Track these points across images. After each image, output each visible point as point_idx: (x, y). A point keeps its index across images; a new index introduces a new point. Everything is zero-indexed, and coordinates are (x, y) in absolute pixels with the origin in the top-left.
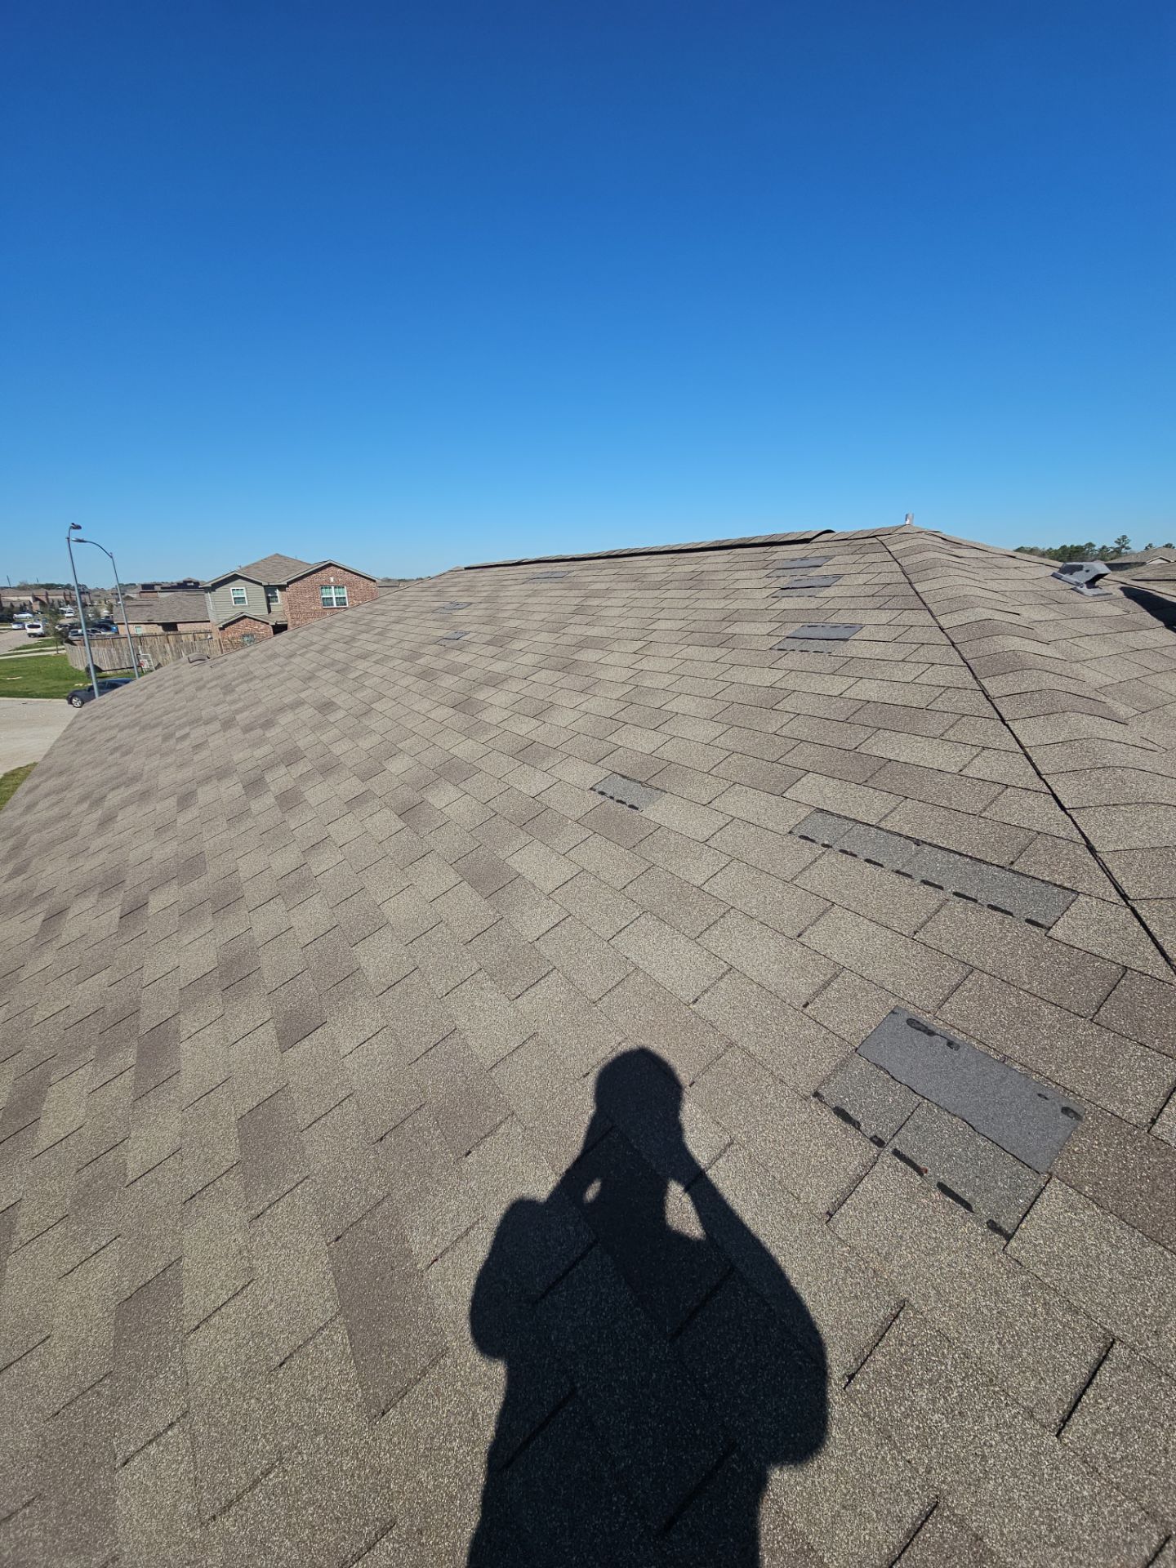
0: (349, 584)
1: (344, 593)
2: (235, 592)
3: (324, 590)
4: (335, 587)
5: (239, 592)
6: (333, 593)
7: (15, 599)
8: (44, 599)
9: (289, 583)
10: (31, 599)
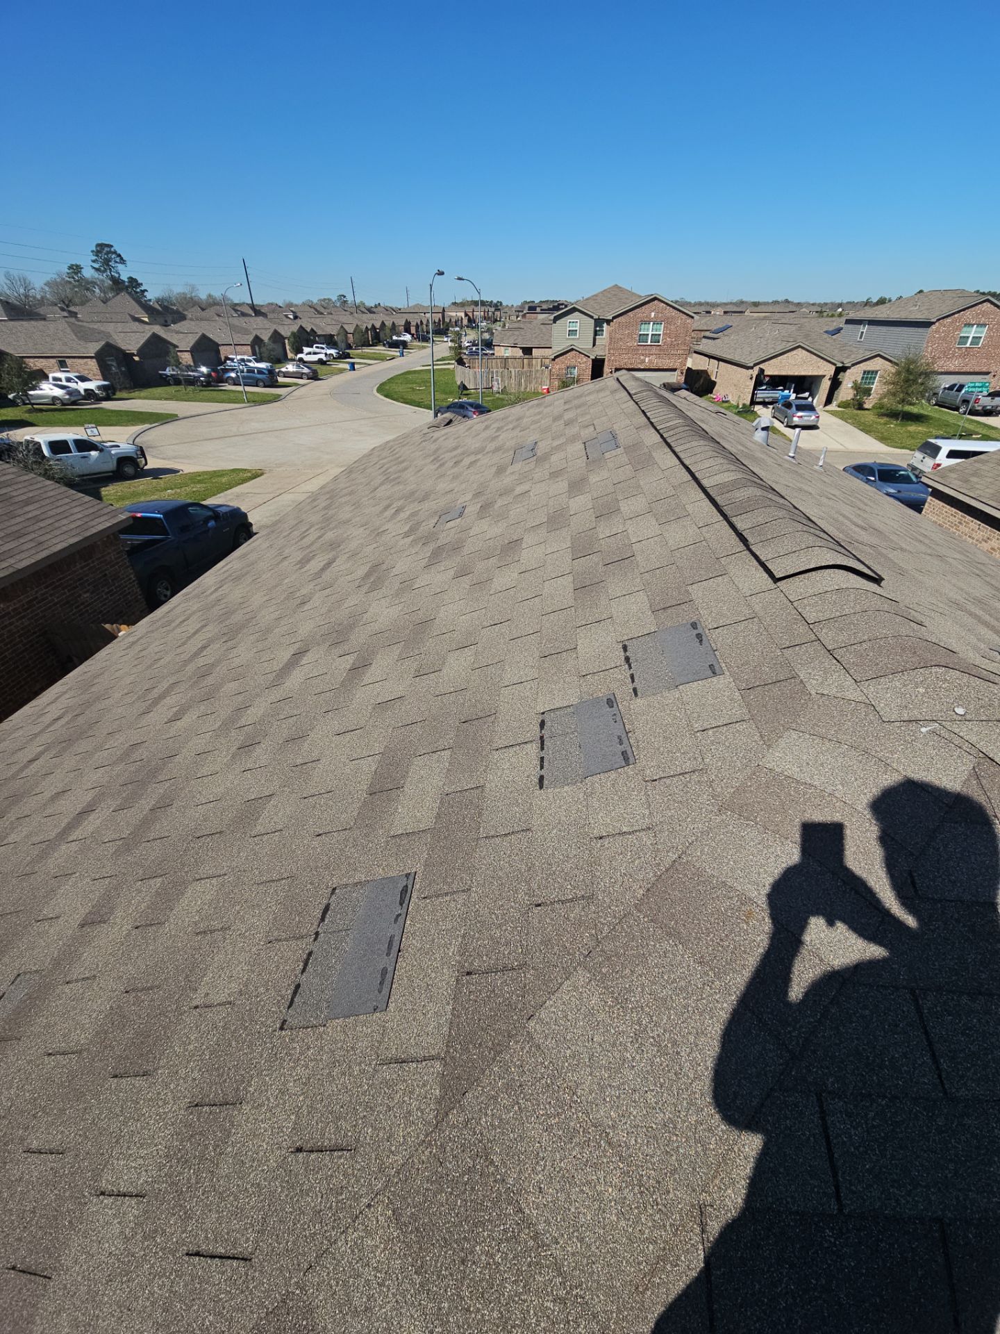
0: (668, 321)
1: (660, 330)
2: (571, 324)
3: (643, 326)
4: (654, 324)
5: (574, 324)
6: (649, 330)
7: (454, 314)
8: (470, 314)
9: (614, 318)
10: (463, 315)
